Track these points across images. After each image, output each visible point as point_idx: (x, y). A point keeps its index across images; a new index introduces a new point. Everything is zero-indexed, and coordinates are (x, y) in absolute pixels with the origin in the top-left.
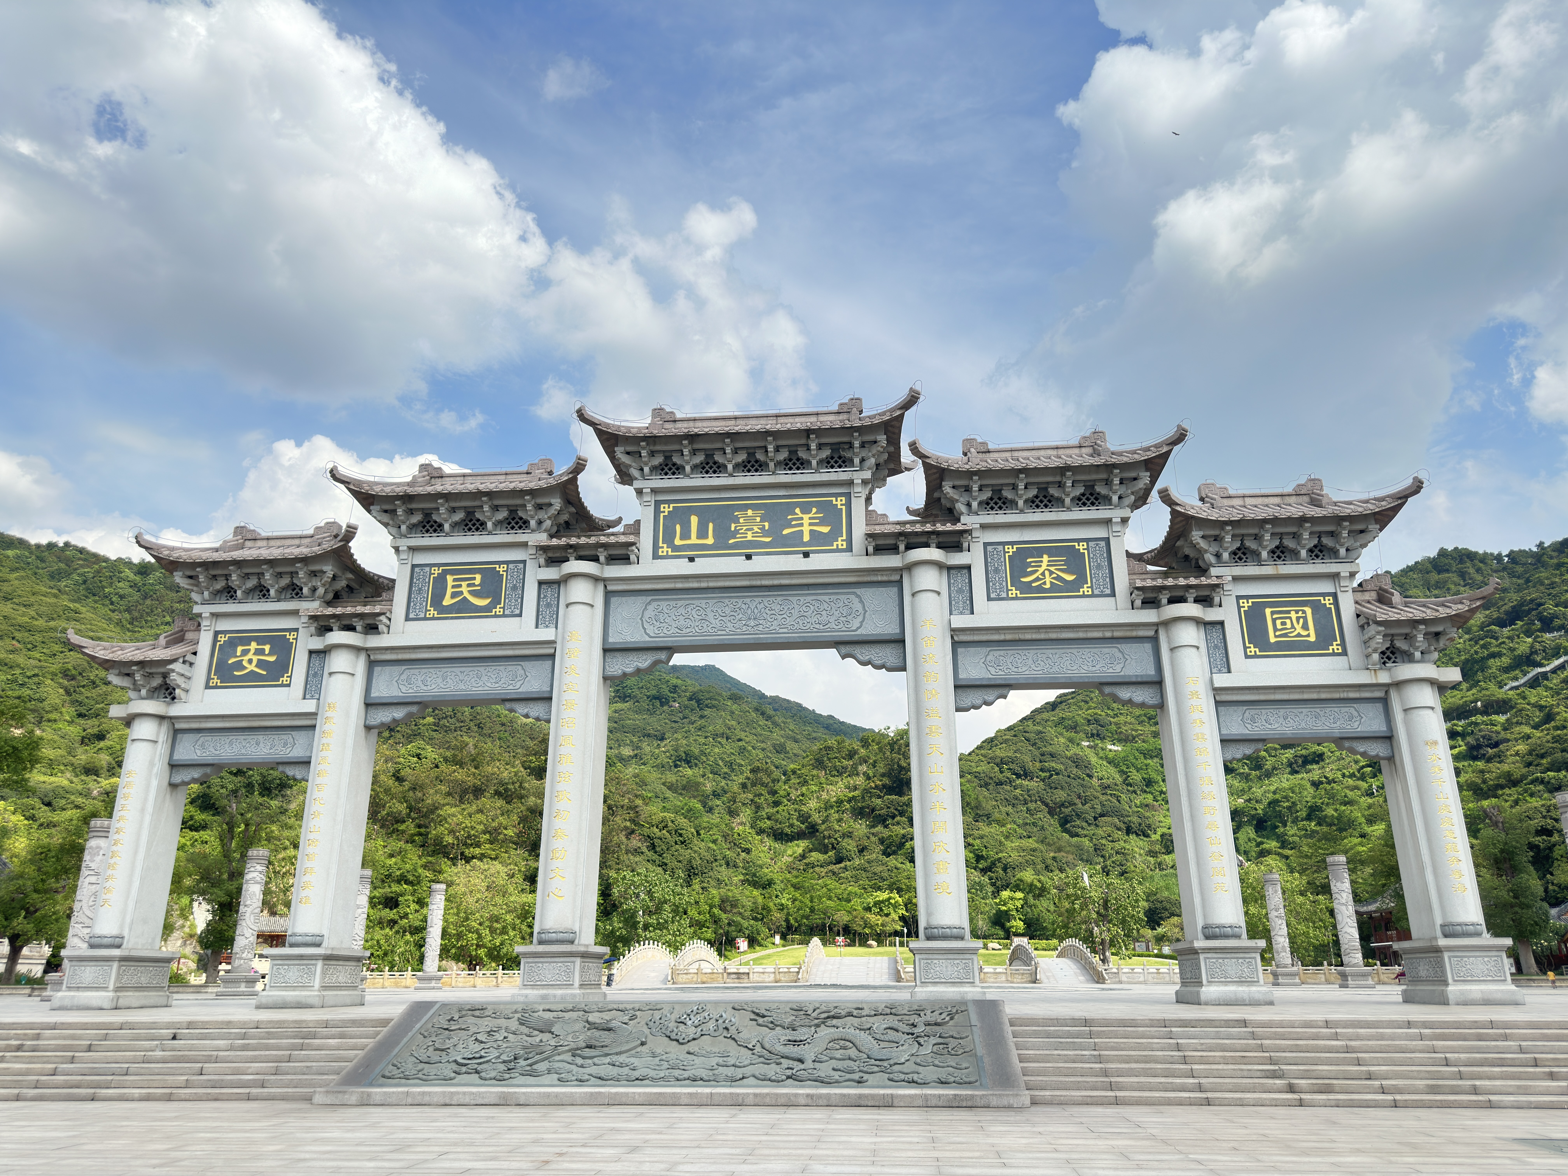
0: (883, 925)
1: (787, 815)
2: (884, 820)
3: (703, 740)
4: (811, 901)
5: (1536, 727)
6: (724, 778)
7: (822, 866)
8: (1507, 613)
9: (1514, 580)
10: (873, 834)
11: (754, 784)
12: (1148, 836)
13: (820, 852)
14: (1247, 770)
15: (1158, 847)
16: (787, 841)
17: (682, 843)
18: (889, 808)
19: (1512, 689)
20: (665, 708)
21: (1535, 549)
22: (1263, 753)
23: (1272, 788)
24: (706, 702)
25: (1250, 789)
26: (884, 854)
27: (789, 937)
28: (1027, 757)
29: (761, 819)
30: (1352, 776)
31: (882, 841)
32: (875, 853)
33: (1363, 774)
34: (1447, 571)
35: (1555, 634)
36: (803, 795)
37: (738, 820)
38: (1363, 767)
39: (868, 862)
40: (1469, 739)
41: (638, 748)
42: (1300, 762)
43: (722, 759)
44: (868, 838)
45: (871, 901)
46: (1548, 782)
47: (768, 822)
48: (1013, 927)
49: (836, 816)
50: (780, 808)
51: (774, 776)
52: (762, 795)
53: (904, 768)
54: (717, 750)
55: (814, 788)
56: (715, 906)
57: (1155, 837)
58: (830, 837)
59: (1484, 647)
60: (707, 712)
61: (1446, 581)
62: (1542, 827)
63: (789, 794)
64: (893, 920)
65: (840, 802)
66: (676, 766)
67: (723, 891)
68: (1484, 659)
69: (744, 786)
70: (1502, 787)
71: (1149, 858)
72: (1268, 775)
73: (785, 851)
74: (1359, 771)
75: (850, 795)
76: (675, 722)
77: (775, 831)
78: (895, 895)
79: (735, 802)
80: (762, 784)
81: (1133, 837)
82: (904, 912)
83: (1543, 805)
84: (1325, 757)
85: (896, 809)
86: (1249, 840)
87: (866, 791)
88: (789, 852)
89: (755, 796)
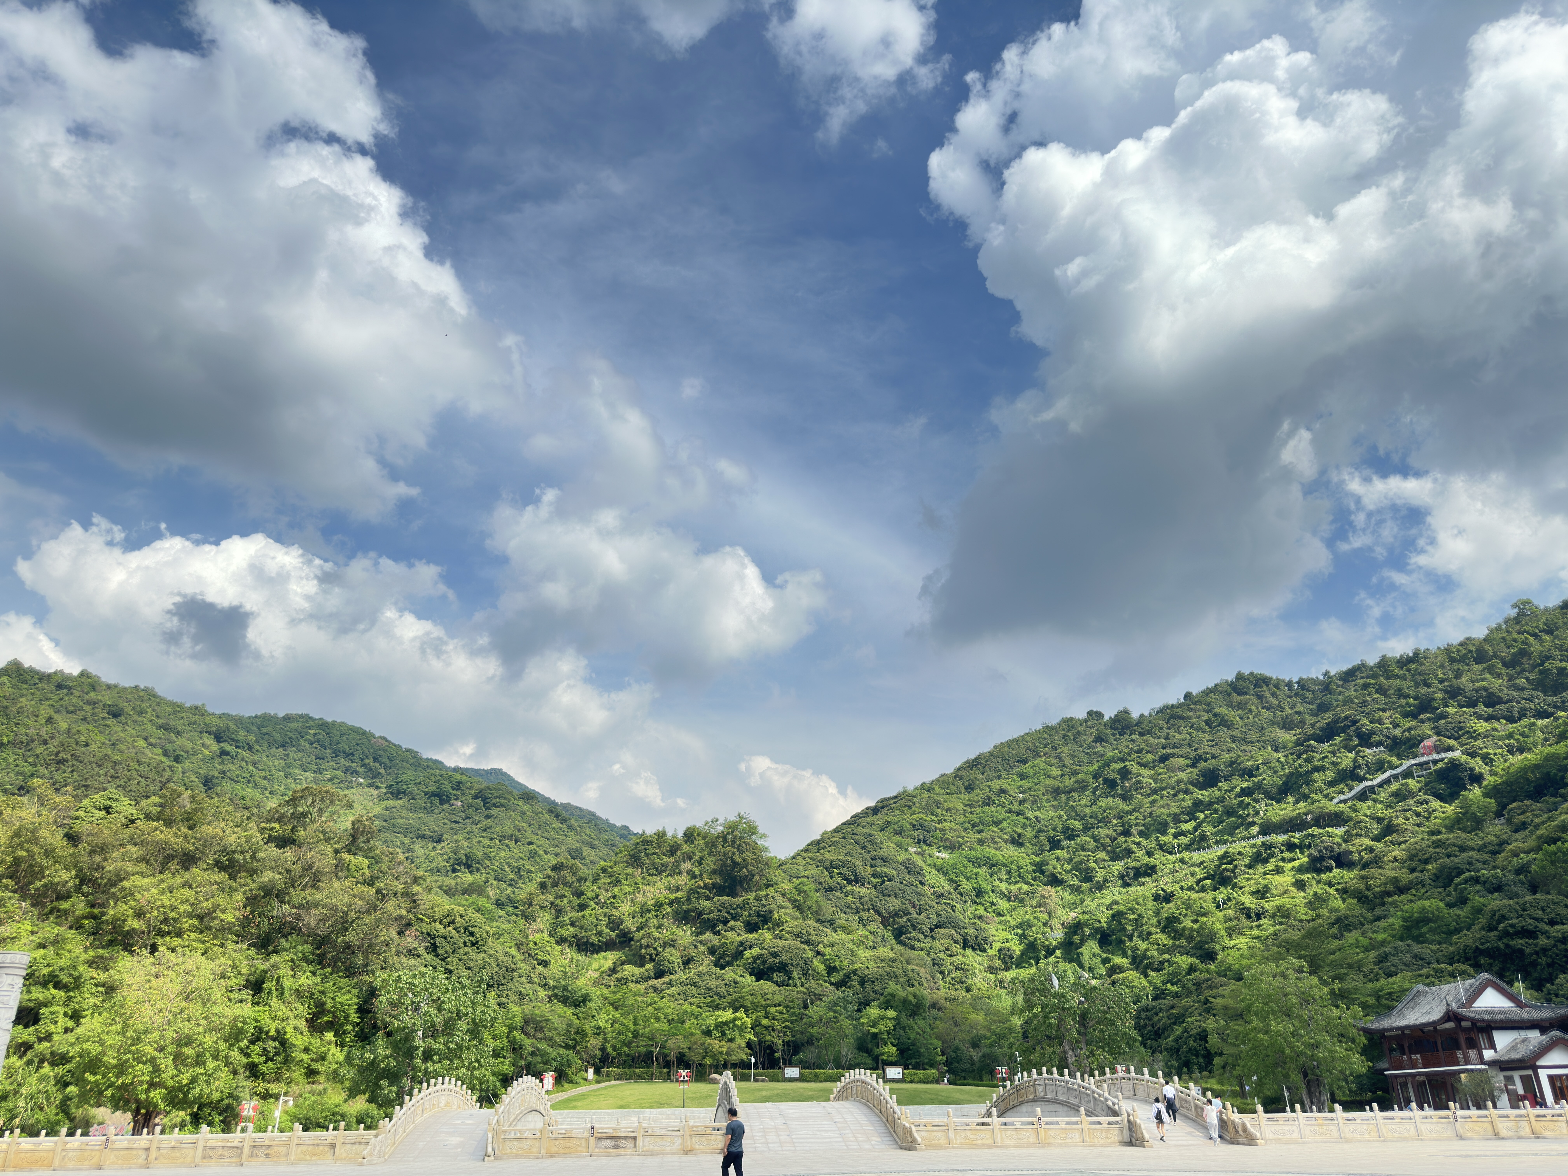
0: (728, 1054)
1: (594, 920)
2: (714, 926)
3: (487, 842)
4: (635, 1024)
5: (1377, 839)
6: (510, 885)
7: (637, 982)
8: (1322, 729)
9: (1307, 705)
10: (701, 942)
11: (555, 884)
12: (984, 951)
13: (635, 964)
14: (1076, 882)
15: (998, 963)
16: (592, 953)
17: (473, 944)
18: (720, 911)
19: (1340, 802)
20: (445, 806)
21: (1321, 678)
22: (1093, 865)
23: (1108, 901)
24: (494, 801)
25: (1082, 902)
26: (716, 965)
27: (605, 1070)
28: (859, 862)
29: (562, 925)
30: (1191, 888)
31: (712, 951)
32: (705, 964)
33: (1203, 886)
34: (1246, 693)
35: (1375, 749)
36: (614, 897)
37: (534, 926)
38: (1200, 880)
39: (699, 976)
40: (1313, 851)
41: (409, 850)
42: (1132, 874)
43: (509, 864)
44: (696, 947)
45: (711, 1022)
46: (1485, 882)
47: (572, 929)
48: (883, 1054)
49: (655, 922)
50: (586, 912)
51: (581, 874)
52: (565, 896)
53: (738, 864)
54: (503, 854)
55: (627, 889)
56: (516, 1028)
57: (992, 952)
58: (648, 946)
59: (1307, 760)
60: (494, 811)
61: (1247, 703)
62: (1523, 927)
63: (597, 896)
64: (740, 1047)
65: (659, 905)
66: (454, 871)
67: (527, 1008)
68: (1309, 773)
69: (543, 886)
70: (1389, 894)
71: (988, 975)
72: (1100, 887)
73: (590, 964)
74: (1197, 884)
75: (672, 897)
76: (456, 822)
77: (578, 940)
78: (741, 1014)
79: (531, 905)
80: (566, 884)
81: (969, 951)
82: (752, 1037)
83: (1517, 903)
84: (1157, 869)
85: (728, 913)
86: (1094, 955)
87: (692, 891)
88: (595, 965)
89: (556, 898)
